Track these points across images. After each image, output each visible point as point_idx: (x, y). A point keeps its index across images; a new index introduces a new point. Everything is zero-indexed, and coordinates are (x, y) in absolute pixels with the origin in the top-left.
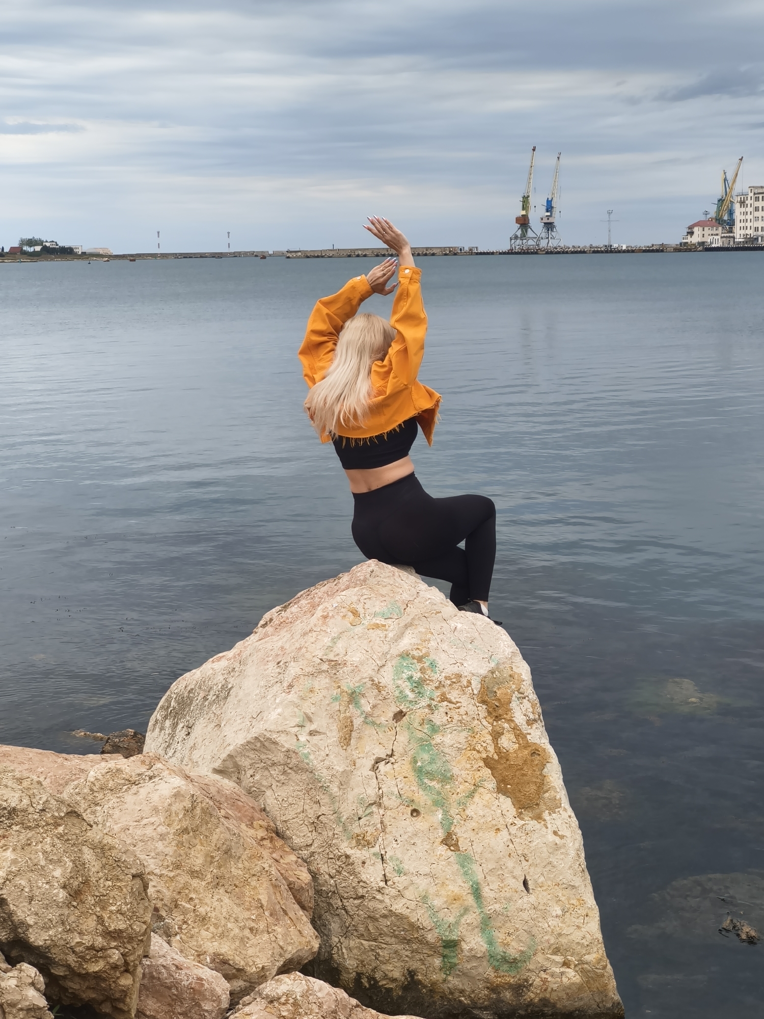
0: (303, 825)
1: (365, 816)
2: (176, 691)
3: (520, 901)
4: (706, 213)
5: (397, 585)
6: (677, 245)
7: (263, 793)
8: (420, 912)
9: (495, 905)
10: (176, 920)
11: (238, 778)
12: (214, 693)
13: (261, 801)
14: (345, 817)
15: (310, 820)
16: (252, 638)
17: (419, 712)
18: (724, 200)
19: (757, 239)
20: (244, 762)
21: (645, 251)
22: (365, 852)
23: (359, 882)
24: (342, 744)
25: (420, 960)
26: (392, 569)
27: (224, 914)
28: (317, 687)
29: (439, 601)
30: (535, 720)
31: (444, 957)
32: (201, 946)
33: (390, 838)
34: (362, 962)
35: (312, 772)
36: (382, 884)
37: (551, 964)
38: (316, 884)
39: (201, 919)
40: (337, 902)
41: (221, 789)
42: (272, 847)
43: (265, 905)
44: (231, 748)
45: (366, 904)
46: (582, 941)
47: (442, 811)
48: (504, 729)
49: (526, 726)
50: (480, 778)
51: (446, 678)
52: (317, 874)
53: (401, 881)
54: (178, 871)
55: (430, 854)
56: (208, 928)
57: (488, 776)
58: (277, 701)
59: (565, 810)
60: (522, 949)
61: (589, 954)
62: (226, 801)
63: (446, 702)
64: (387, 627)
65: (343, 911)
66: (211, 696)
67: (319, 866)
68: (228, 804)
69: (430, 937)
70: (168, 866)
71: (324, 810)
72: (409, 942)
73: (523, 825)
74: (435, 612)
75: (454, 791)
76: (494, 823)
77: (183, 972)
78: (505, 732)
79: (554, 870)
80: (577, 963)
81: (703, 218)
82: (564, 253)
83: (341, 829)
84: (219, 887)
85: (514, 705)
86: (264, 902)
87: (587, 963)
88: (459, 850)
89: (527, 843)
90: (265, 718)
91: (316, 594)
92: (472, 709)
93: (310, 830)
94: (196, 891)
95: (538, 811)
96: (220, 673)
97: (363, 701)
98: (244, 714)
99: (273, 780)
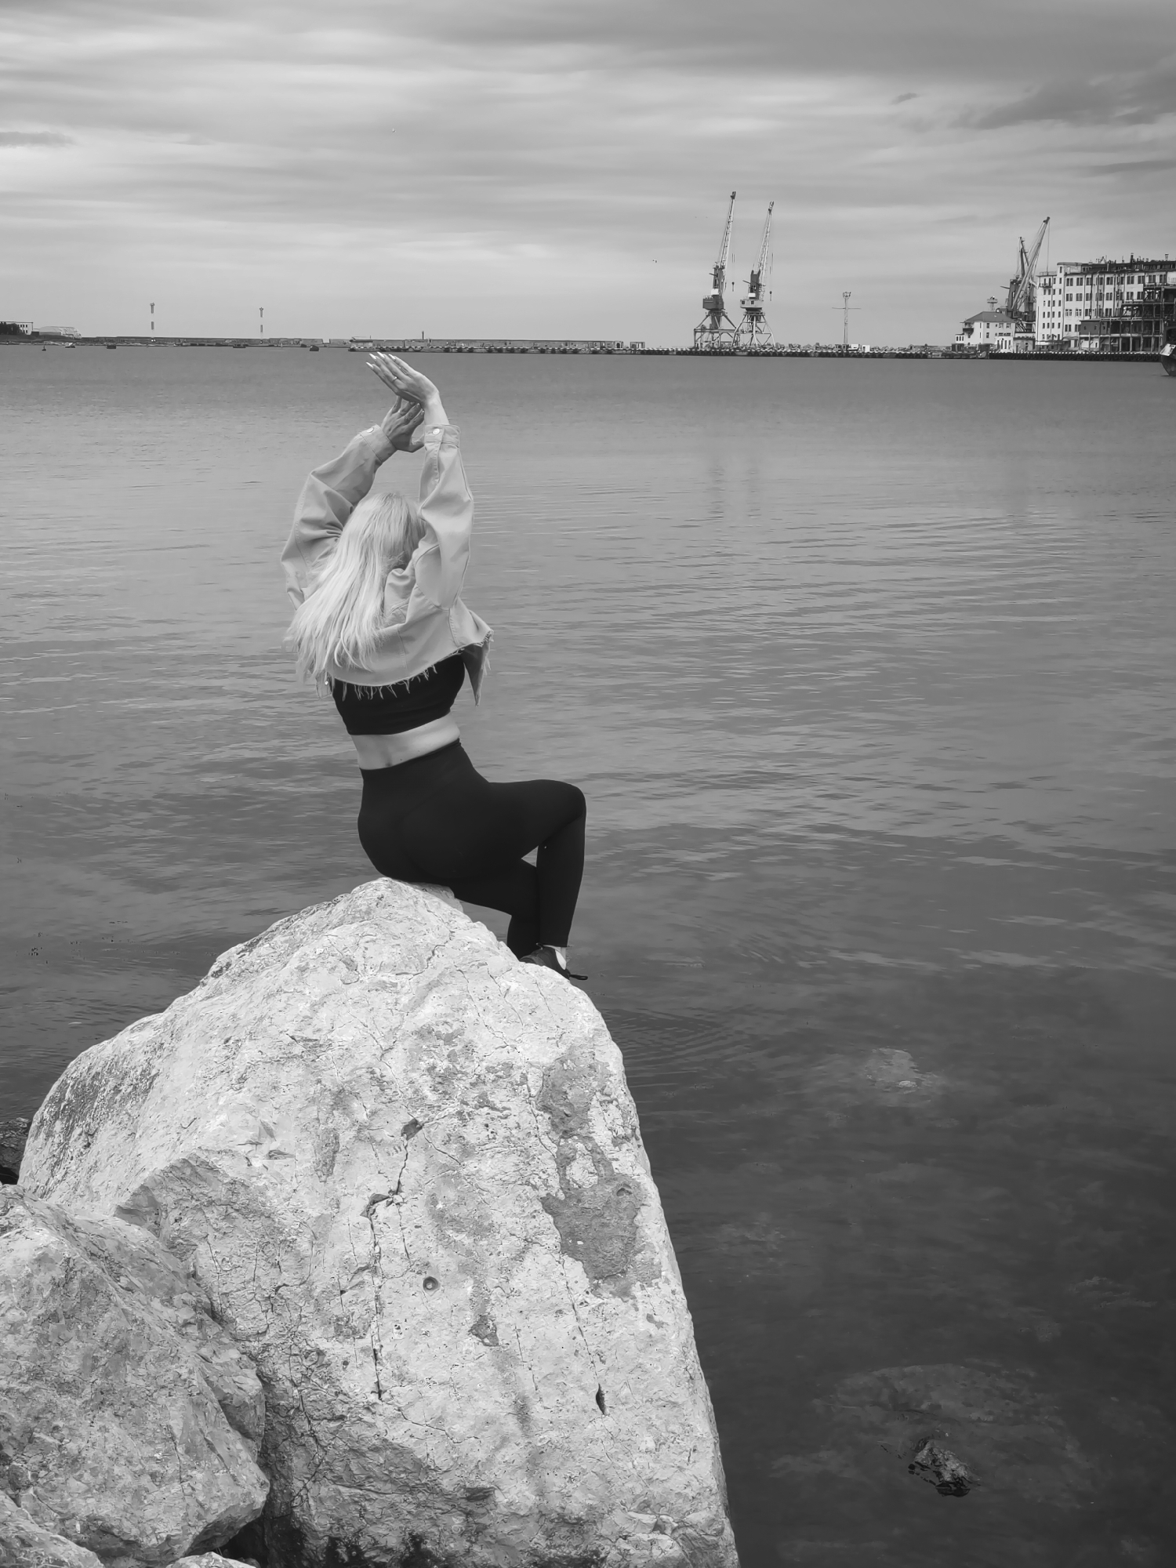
0: (254, 1301)
1: (351, 1288)
2: (74, 1075)
3: (589, 1427)
4: (993, 301)
5: (419, 919)
6: (948, 348)
7: (193, 1247)
8: (432, 1442)
9: (551, 1433)
10: (29, 1463)
11: (155, 1223)
12: (130, 1082)
13: (190, 1260)
14: (318, 1290)
15: (264, 1293)
16: (199, 992)
17: (443, 1123)
18: (1020, 282)
19: (1069, 343)
20: (166, 1199)
21: (898, 356)
22: (349, 1346)
23: (337, 1394)
24: (319, 1173)
25: (429, 1519)
26: (414, 894)
27: (110, 1452)
28: (284, 1081)
29: (485, 947)
30: (626, 1138)
31: (468, 1514)
32: (67, 1505)
33: (389, 1324)
34: (339, 1520)
35: (269, 1217)
36: (373, 1398)
37: (635, 1527)
38: (270, 1395)
39: (70, 1461)
40: (302, 1425)
41: (124, 1242)
42: (201, 1336)
43: (179, 1436)
44: (146, 1174)
45: (347, 1429)
46: (686, 1491)
47: (472, 1282)
48: (575, 1151)
49: (612, 1147)
50: (535, 1230)
51: (489, 1070)
52: (272, 1379)
53: (402, 1393)
54: (37, 1384)
55: (450, 1350)
56: (81, 1476)
57: (548, 1226)
58: (221, 1103)
59: (667, 1281)
60: (591, 1502)
61: (695, 1511)
62: (130, 1263)
63: (486, 1109)
64: (399, 987)
65: (311, 1439)
66: (126, 1086)
67: (277, 1367)
68: (134, 1267)
69: (447, 1484)
70: (20, 1375)
71: (286, 1278)
72: (412, 1490)
73: (600, 1305)
74: (477, 963)
75: (493, 1250)
76: (554, 1302)
77: (33, 1550)
78: (577, 1156)
79: (646, 1377)
80: (676, 1525)
81: (987, 308)
82: (775, 354)
83: (312, 1309)
84: (104, 1408)
85: (593, 1114)
86: (177, 1433)
87: (691, 1526)
88: (497, 1344)
89: (605, 1333)
90: (199, 1129)
91: (298, 926)
92: (527, 1120)
93: (264, 1309)
94: (64, 1415)
95: (623, 1283)
96: (141, 1050)
97: (356, 1105)
98: (169, 1120)
99: (209, 1227)
